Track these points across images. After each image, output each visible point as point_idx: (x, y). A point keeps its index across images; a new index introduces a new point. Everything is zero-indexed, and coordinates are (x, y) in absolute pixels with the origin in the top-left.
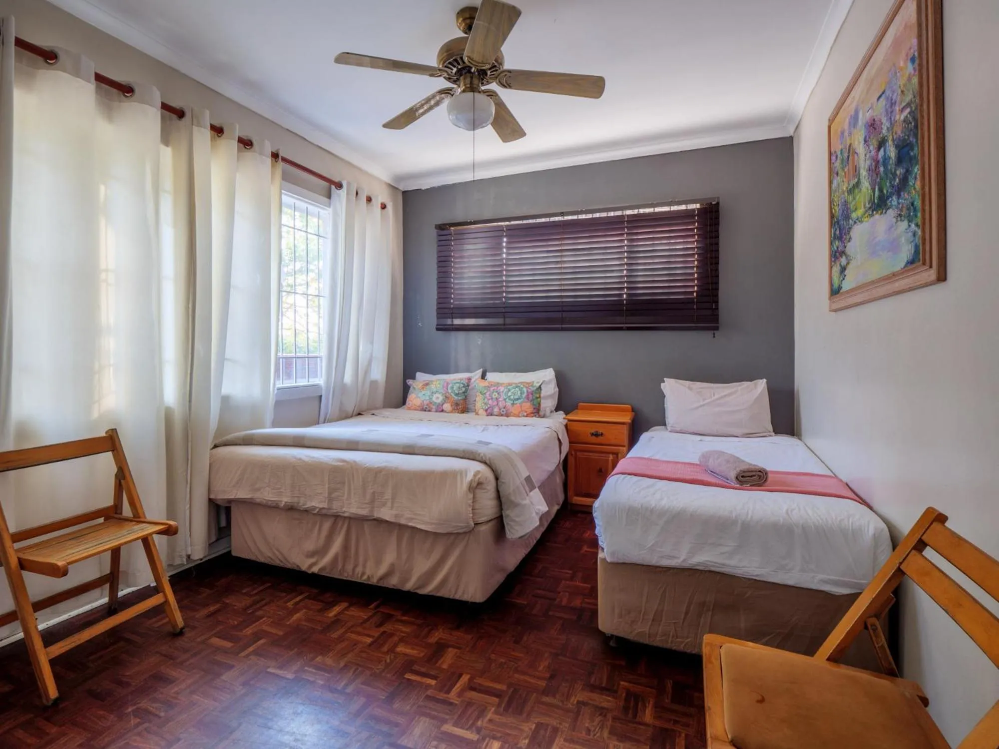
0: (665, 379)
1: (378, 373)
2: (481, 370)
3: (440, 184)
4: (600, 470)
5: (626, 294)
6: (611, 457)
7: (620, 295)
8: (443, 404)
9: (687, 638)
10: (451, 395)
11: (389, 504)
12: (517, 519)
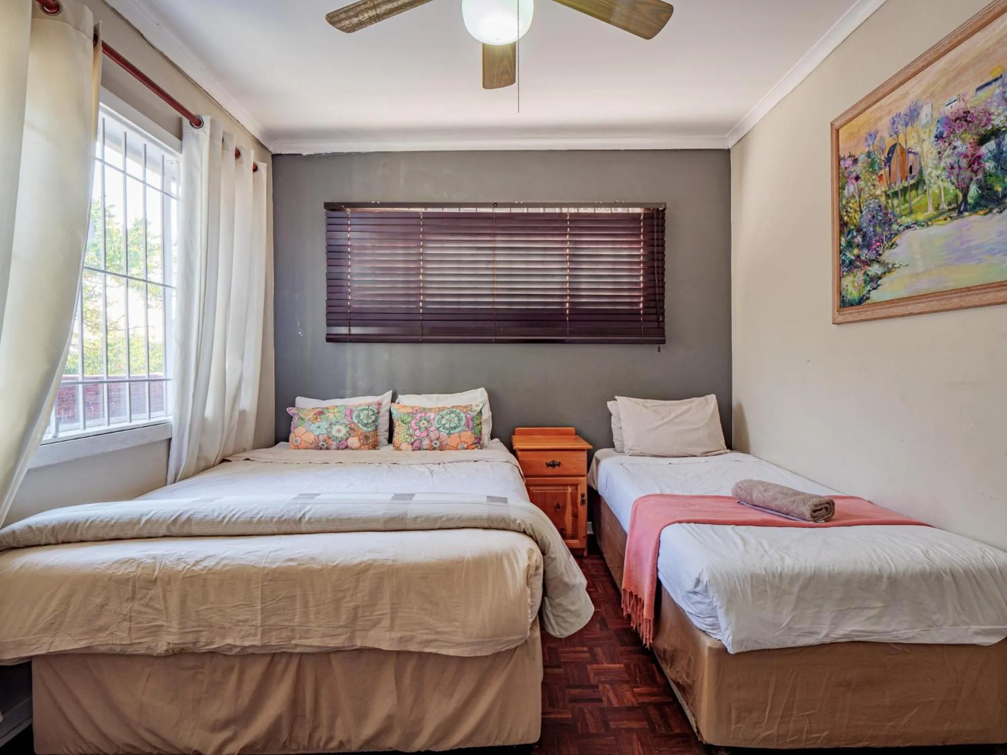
0: (616, 397)
1: (248, 401)
2: (391, 391)
3: (329, 151)
4: (558, 506)
5: (569, 302)
6: (570, 490)
7: (563, 303)
8: (347, 439)
9: (824, 731)
10: (358, 426)
11: (386, 622)
12: (573, 608)
